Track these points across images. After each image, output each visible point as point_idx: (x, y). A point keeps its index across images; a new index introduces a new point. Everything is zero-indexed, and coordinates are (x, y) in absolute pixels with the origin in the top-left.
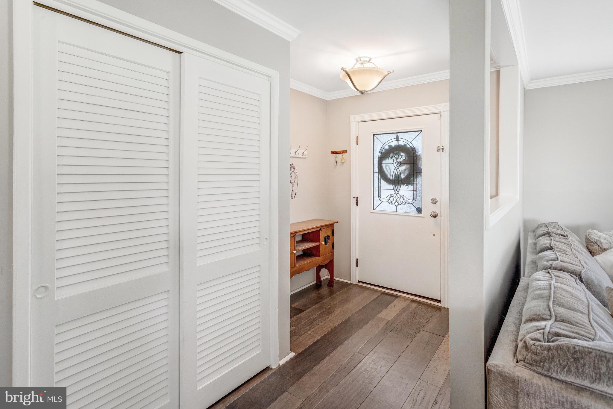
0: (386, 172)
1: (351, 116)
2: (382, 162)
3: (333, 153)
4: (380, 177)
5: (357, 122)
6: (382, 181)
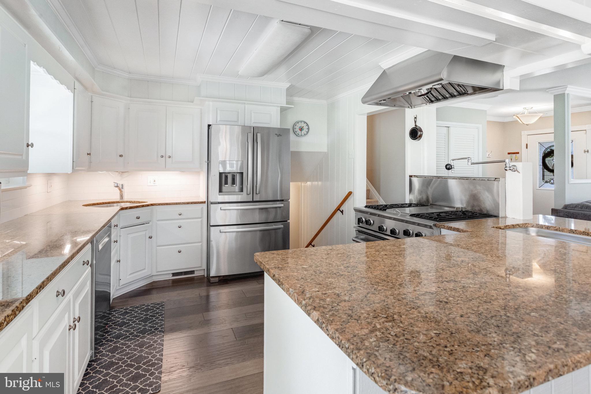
0: (548, 165)
1: (522, 132)
2: (545, 159)
3: (509, 154)
4: (543, 168)
5: (527, 136)
6: (545, 170)
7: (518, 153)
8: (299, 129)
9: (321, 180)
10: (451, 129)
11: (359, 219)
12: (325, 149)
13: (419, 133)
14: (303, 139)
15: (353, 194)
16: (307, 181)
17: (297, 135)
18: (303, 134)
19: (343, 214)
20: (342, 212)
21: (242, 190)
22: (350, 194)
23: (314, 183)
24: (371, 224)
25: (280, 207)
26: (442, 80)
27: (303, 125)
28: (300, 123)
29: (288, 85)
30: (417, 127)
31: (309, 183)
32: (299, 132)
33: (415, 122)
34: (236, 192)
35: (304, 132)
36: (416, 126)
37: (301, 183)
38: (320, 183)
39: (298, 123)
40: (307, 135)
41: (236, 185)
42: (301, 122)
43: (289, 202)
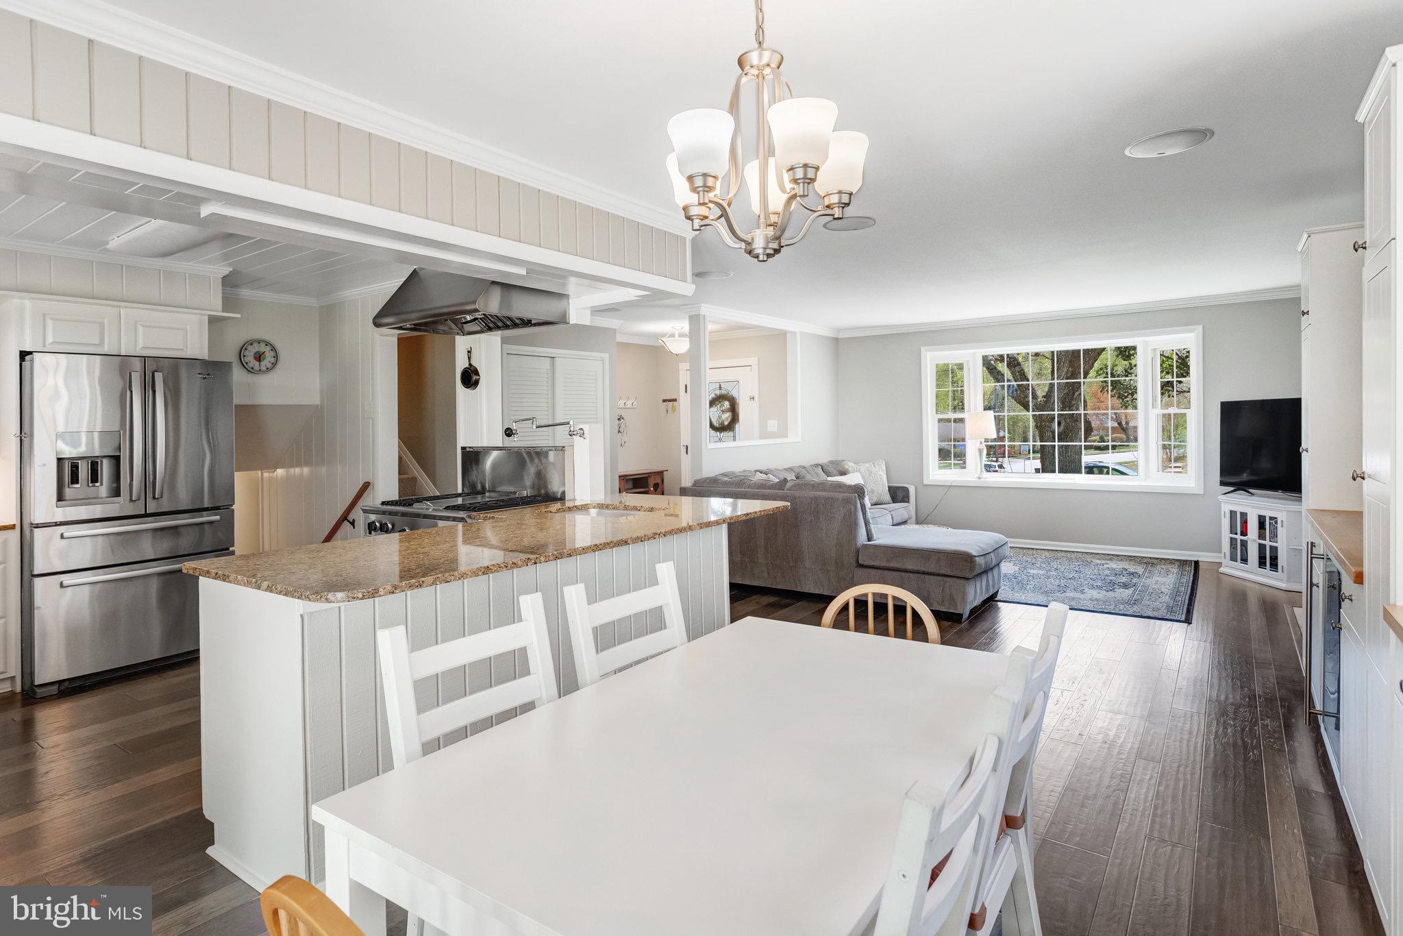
1: (679, 364)
3: (664, 401)
5: (685, 371)
7: (675, 400)
8: (255, 358)
9: (307, 463)
10: (558, 361)
11: (369, 524)
12: (315, 400)
13: (475, 378)
14: (264, 380)
15: (373, 485)
16: (275, 467)
17: (251, 371)
18: (263, 368)
19: (354, 528)
20: (353, 523)
21: (116, 492)
22: (366, 486)
23: (292, 470)
24: (388, 529)
25: (211, 523)
26: (477, 311)
27: (263, 348)
28: (255, 345)
29: (226, 270)
30: (472, 369)
31: (280, 472)
32: (253, 363)
33: (469, 359)
34: (101, 498)
35: (266, 363)
36: (470, 365)
37: (262, 474)
38: (306, 470)
39: (252, 344)
40: (272, 372)
41: (102, 484)
42: (259, 343)
43: (233, 510)
